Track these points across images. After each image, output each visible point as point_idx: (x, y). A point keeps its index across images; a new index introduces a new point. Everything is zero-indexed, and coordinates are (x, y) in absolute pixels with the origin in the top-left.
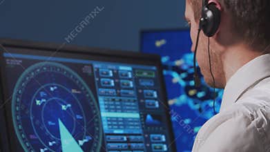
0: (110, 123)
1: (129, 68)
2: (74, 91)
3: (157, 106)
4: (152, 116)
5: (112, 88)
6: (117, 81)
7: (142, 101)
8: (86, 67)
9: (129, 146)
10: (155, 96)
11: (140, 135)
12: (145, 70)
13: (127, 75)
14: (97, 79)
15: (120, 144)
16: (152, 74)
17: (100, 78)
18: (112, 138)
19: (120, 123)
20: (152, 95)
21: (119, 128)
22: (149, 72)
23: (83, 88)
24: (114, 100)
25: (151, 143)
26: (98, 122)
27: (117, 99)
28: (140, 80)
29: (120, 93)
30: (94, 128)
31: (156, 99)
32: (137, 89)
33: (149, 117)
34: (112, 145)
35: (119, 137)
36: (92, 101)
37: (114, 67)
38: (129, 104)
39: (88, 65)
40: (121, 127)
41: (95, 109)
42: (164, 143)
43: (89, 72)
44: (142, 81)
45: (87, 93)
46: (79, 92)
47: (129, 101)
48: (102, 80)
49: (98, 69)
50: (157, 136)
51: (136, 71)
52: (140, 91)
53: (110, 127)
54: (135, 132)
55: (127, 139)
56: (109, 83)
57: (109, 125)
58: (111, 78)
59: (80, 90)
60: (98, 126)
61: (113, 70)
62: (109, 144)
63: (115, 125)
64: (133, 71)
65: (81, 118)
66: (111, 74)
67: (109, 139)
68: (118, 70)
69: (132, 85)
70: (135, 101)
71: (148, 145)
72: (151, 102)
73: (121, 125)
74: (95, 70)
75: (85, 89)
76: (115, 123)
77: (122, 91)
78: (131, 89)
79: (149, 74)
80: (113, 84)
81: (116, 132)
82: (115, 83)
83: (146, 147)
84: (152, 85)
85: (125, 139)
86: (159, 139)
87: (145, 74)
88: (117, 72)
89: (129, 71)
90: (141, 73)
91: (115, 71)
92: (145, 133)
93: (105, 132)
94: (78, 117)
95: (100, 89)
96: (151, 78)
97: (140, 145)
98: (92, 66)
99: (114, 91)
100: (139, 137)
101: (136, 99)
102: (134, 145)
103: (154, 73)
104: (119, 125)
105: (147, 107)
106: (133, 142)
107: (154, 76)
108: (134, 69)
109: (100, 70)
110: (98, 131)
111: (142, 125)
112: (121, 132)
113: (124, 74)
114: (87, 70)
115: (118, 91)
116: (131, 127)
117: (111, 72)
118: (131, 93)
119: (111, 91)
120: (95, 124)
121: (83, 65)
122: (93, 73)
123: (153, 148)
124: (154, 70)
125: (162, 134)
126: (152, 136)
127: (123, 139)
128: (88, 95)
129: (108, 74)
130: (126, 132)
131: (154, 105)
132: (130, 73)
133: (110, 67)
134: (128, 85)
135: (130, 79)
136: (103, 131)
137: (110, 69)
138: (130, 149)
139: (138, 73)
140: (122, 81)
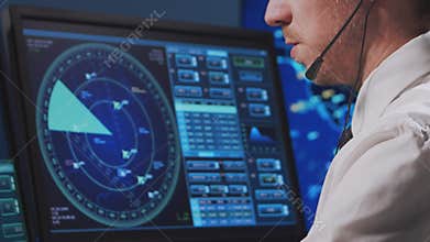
0: (192, 140)
1: (223, 54)
2: (135, 90)
3: (268, 113)
4: (259, 129)
5: (196, 84)
6: (203, 73)
7: (243, 105)
8: (155, 51)
9: (224, 178)
10: (265, 97)
11: (240, 159)
12: (249, 57)
13: (219, 64)
14: (173, 71)
15: (209, 175)
16: (259, 63)
17: (176, 69)
18: (196, 164)
19: (209, 141)
20: (260, 96)
21: (207, 149)
22: (255, 59)
23: (149, 85)
24: (198, 104)
25: (258, 173)
26: (173, 140)
27: (204, 102)
28: (241, 72)
29: (208, 93)
30: (167, 149)
31: (265, 103)
32: (236, 87)
33: (255, 131)
34: (195, 176)
35: (208, 163)
36: (163, 105)
37: (199, 52)
39: (157, 48)
40: (211, 147)
41: (168, 118)
42: (278, 172)
43: (160, 59)
44: (243, 75)
45: (156, 92)
46: (143, 91)
48: (180, 71)
49: (173, 55)
50: (266, 161)
51: (235, 58)
52: (241, 90)
53: (193, 146)
54: (232, 155)
55: (221, 166)
56: (191, 77)
57: (191, 144)
58: (194, 69)
59: (146, 89)
60: (174, 146)
61: (197, 57)
62: (191, 174)
63: (200, 144)
64: (230, 58)
65: (146, 132)
66: (194, 63)
67: (191, 165)
68: (205, 57)
69: (227, 81)
71: (253, 176)
72: (257, 107)
73: (210, 144)
74: (169, 56)
75: (153, 87)
77: (212, 90)
78: (227, 86)
79: (255, 63)
80: (197, 79)
81: (202, 154)
82: (200, 76)
83: (250, 178)
84: (260, 79)
85: (217, 165)
86: (271, 166)
87: (248, 63)
88: (205, 61)
89: (223, 58)
90: (243, 61)
91: (201, 58)
92: (248, 157)
93: (186, 155)
94: (142, 130)
95: (177, 87)
96: (258, 70)
97: (241, 175)
98: (163, 49)
99: (200, 89)
100: (239, 163)
101: (234, 101)
102: (230, 176)
103: (262, 60)
104: (204, 144)
105: (252, 114)
106: (229, 172)
107: (262, 66)
108: (230, 55)
109: (177, 56)
110: (174, 154)
111: (244, 143)
112: (211, 154)
113: (215, 63)
114: (156, 56)
115: (206, 90)
116: (226, 147)
117: (194, 59)
118: (227, 92)
119: (194, 90)
120: (169, 143)
121: (149, 49)
122: (165, 61)
123: (261, 180)
124: (263, 57)
125: (276, 158)
126: (259, 161)
127: (213, 166)
128: (157, 97)
129: (189, 62)
130: (219, 155)
131: (262, 112)
132: (224, 62)
133: (193, 52)
134: (221, 79)
135: (225, 71)
136: (181, 153)
137: (193, 55)
138: (224, 182)
139: (238, 61)
140: (211, 73)
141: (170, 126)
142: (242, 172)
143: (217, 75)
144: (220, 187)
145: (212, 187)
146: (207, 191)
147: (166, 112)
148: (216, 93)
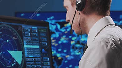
0: (28, 52)
1: (36, 28)
2: (14, 38)
3: (47, 45)
6: (31, 33)
7: (41, 42)
11: (39, 58)
14: (23, 33)
15: (32, 62)
17: (25, 32)
18: (29, 59)
20: (45, 40)
21: (31, 55)
24: (30, 42)
26: (23, 52)
27: (31, 41)
31: (46, 42)
33: (43, 49)
34: (28, 63)
35: (31, 59)
36: (21, 42)
38: (35, 44)
39: (20, 26)
41: (22, 46)
42: (48, 61)
43: (20, 29)
44: (41, 34)
47: (36, 43)
48: (25, 33)
49: (24, 28)
50: (46, 58)
51: (39, 29)
52: (40, 38)
54: (37, 57)
55: (34, 59)
56: (28, 34)
57: (27, 53)
58: (29, 32)
59: (17, 38)
60: (23, 54)
61: (30, 29)
63: (30, 53)
64: (38, 29)
67: (27, 60)
69: (37, 36)
70: (38, 42)
74: (23, 28)
75: (19, 37)
76: (30, 52)
77: (33, 38)
79: (44, 30)
80: (30, 35)
81: (30, 56)
83: (42, 63)
84: (45, 35)
86: (47, 60)
87: (42, 30)
89: (36, 29)
91: (31, 29)
92: (41, 57)
95: (24, 37)
96: (45, 32)
97: (39, 62)
98: (22, 26)
99: (30, 38)
101: (38, 41)
102: (37, 62)
104: (31, 53)
105: (43, 45)
106: (37, 61)
107: (46, 31)
108: (38, 28)
110: (23, 56)
111: (40, 52)
113: (34, 30)
116: (36, 54)
117: (29, 29)
118: (37, 39)
121: (18, 26)
122: (22, 30)
123: (44, 64)
124: (46, 29)
125: (48, 58)
126: (44, 58)
127: (33, 60)
128: (19, 40)
129: (28, 30)
130: (34, 57)
131: (45, 44)
132: (36, 30)
133: (29, 27)
134: (36, 35)
135: (37, 33)
136: (25, 56)
137: (29, 28)
138: (35, 64)
139: (40, 30)
140: (33, 33)
141: (22, 48)
142: (40, 61)
143: (34, 34)
144: (34, 66)
145: (32, 65)
146: (31, 67)
147: (21, 44)
148: (34, 39)
